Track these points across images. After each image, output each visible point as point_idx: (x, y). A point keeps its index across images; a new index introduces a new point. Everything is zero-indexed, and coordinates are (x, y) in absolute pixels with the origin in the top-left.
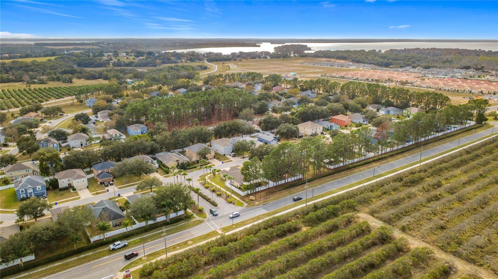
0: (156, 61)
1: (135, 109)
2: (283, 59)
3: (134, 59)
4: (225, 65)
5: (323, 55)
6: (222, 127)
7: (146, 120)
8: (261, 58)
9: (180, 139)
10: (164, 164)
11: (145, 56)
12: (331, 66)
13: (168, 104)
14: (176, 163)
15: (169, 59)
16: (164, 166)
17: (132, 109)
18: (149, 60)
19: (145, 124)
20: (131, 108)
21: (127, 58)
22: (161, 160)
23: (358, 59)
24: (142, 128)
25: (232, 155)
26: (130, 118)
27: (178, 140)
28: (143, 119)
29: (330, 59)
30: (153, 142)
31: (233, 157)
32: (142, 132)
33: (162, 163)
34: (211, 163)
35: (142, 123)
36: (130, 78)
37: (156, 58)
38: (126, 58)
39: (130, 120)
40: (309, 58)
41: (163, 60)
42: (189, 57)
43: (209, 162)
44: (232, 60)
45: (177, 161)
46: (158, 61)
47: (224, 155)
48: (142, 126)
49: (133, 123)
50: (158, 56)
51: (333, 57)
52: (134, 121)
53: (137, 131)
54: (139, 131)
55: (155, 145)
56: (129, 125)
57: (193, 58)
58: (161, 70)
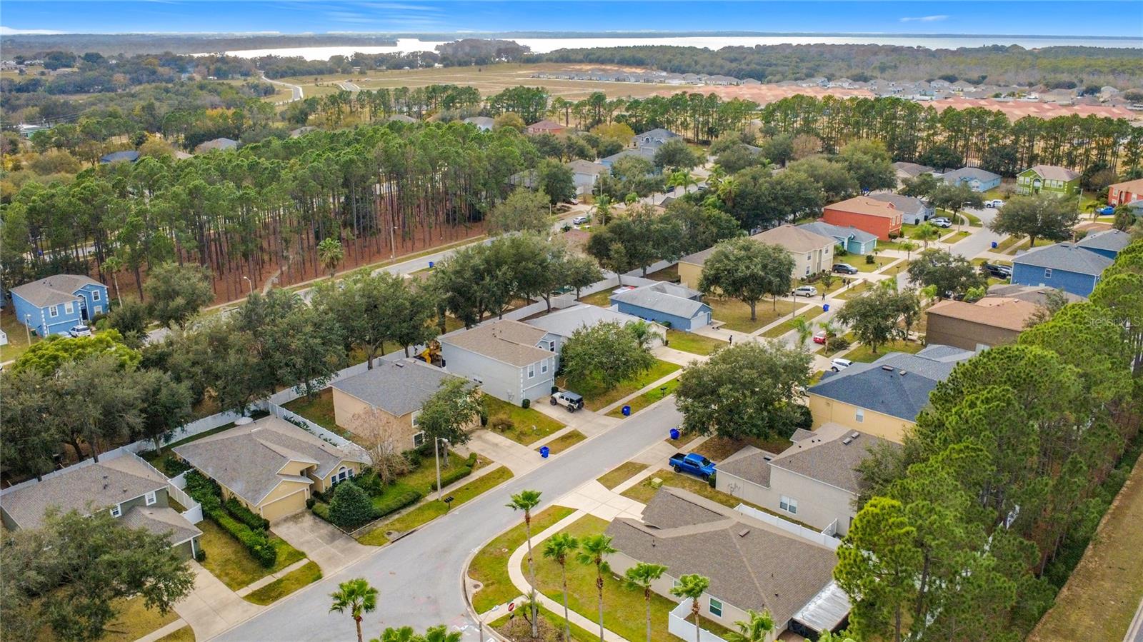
0: (111, 76)
1: (48, 212)
2: (479, 67)
3: (43, 74)
4: (325, 83)
5: (582, 57)
6: (475, 270)
7: (100, 257)
8: (417, 67)
9: (295, 344)
10: (234, 501)
11: (78, 64)
12: (618, 80)
13: (197, 182)
14: (302, 489)
15: (154, 73)
16: (236, 510)
17: (32, 211)
18: (91, 74)
19: (95, 271)
20: (25, 208)
21: (21, 71)
22: (209, 473)
23: (676, 63)
24: (85, 291)
25: (566, 403)
26: (23, 251)
27: (286, 349)
28: (86, 250)
29: (603, 67)
30: (153, 375)
31: (571, 410)
32: (84, 312)
33: (217, 491)
34: (486, 462)
35: (80, 268)
36: (30, 120)
37: (112, 68)
38: (17, 71)
39: (22, 260)
40: (545, 64)
41: (134, 75)
42: (212, 67)
43: (473, 456)
44: (337, 72)
45: (307, 472)
46: (119, 78)
47: (526, 404)
48: (83, 281)
49: (42, 272)
50: (117, 65)
51: (611, 61)
52: (45, 263)
53: (61, 306)
54: (69, 305)
55: (164, 391)
56: (21, 283)
57: (224, 68)
58: (133, 96)
